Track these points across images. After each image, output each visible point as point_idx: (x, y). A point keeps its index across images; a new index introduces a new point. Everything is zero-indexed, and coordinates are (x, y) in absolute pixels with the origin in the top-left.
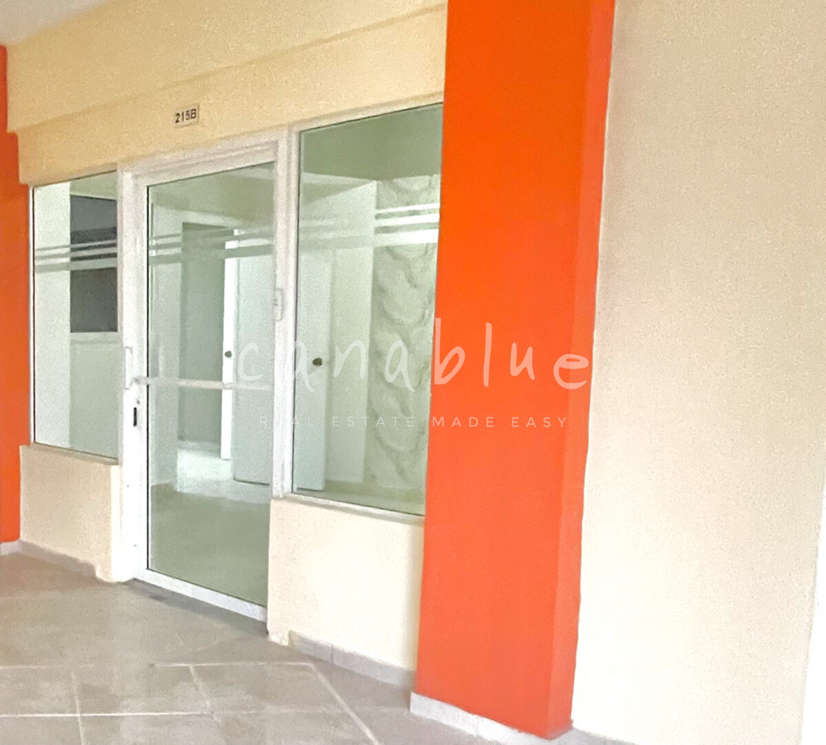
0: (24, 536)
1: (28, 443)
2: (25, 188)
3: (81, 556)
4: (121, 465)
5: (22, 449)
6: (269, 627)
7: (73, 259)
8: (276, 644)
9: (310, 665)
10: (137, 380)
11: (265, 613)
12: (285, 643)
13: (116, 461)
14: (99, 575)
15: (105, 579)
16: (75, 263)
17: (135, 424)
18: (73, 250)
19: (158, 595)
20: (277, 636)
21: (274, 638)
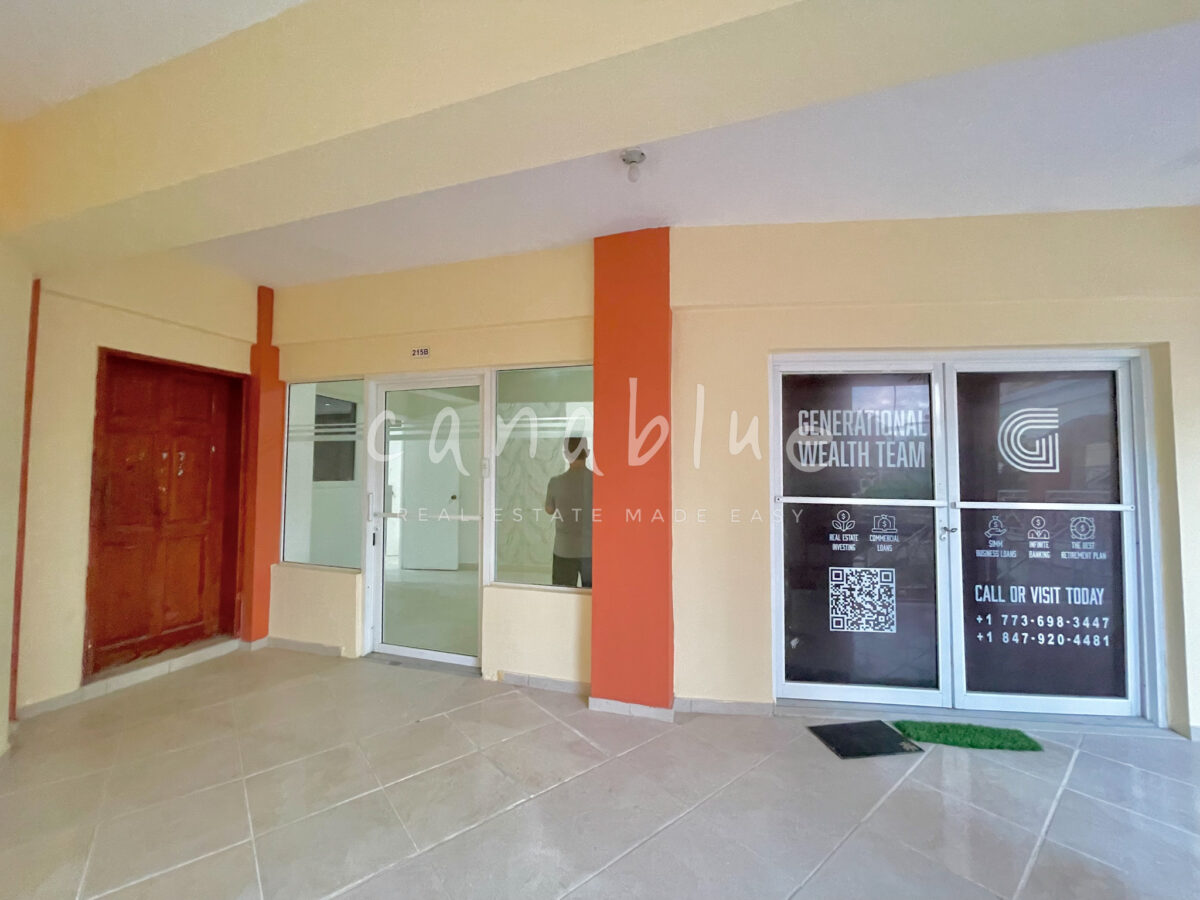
0: (272, 633)
1: (278, 562)
2: (283, 384)
3: (328, 642)
4: (364, 574)
5: (273, 566)
6: (483, 670)
7: (316, 434)
8: (489, 681)
9: (517, 691)
10: (375, 515)
11: (480, 661)
12: (495, 679)
13: (359, 570)
14: (343, 654)
15: (350, 657)
16: (318, 436)
17: (374, 544)
18: (316, 428)
19: (396, 661)
20: (489, 674)
21: (487, 677)
